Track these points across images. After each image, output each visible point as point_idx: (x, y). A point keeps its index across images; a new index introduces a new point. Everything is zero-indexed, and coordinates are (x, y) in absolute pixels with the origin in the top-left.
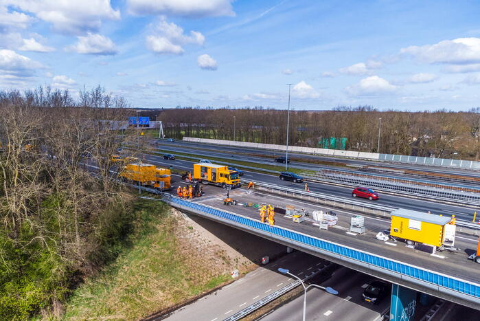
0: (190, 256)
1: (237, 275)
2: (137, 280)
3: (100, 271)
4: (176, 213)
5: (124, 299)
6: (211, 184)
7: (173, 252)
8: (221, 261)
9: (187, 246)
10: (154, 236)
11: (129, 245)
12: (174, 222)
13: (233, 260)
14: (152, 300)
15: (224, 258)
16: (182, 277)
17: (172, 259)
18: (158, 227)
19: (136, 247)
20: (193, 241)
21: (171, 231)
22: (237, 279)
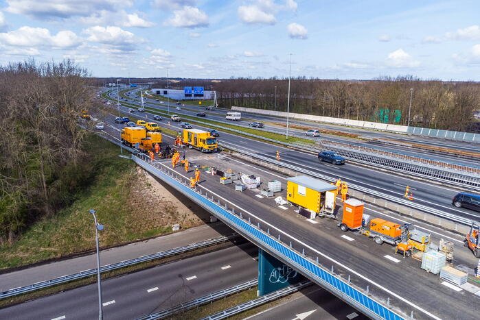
0: (139, 208)
1: (178, 229)
2: (83, 223)
3: (56, 213)
4: (140, 172)
5: (65, 236)
6: (194, 148)
7: (124, 203)
8: (168, 215)
9: (139, 199)
10: (110, 189)
11: (88, 194)
12: (135, 178)
13: (181, 216)
14: (88, 240)
15: (172, 213)
16: (124, 224)
17: (120, 209)
18: (118, 181)
19: (93, 196)
20: (147, 196)
21: (129, 185)
22: (176, 232)
